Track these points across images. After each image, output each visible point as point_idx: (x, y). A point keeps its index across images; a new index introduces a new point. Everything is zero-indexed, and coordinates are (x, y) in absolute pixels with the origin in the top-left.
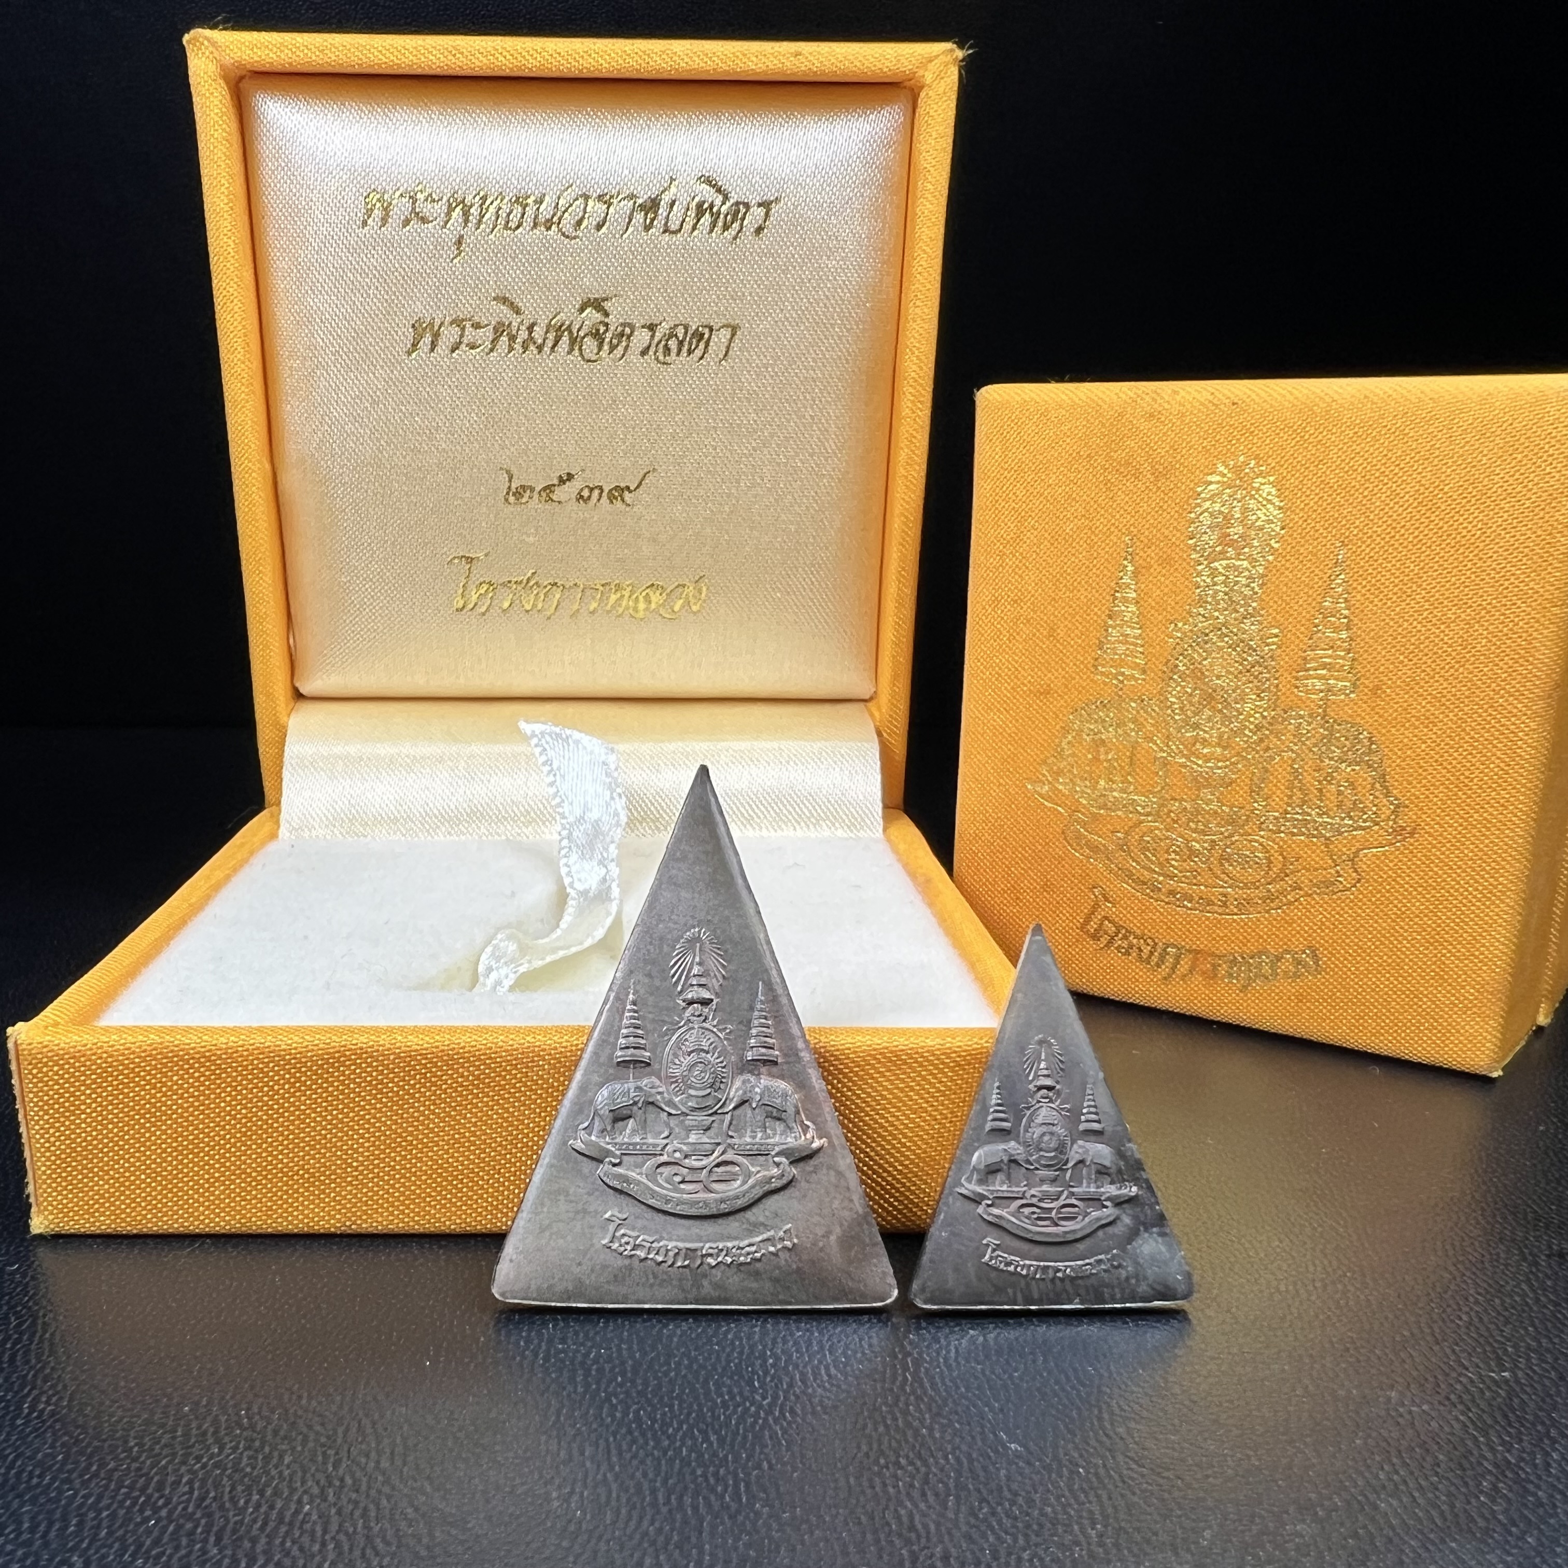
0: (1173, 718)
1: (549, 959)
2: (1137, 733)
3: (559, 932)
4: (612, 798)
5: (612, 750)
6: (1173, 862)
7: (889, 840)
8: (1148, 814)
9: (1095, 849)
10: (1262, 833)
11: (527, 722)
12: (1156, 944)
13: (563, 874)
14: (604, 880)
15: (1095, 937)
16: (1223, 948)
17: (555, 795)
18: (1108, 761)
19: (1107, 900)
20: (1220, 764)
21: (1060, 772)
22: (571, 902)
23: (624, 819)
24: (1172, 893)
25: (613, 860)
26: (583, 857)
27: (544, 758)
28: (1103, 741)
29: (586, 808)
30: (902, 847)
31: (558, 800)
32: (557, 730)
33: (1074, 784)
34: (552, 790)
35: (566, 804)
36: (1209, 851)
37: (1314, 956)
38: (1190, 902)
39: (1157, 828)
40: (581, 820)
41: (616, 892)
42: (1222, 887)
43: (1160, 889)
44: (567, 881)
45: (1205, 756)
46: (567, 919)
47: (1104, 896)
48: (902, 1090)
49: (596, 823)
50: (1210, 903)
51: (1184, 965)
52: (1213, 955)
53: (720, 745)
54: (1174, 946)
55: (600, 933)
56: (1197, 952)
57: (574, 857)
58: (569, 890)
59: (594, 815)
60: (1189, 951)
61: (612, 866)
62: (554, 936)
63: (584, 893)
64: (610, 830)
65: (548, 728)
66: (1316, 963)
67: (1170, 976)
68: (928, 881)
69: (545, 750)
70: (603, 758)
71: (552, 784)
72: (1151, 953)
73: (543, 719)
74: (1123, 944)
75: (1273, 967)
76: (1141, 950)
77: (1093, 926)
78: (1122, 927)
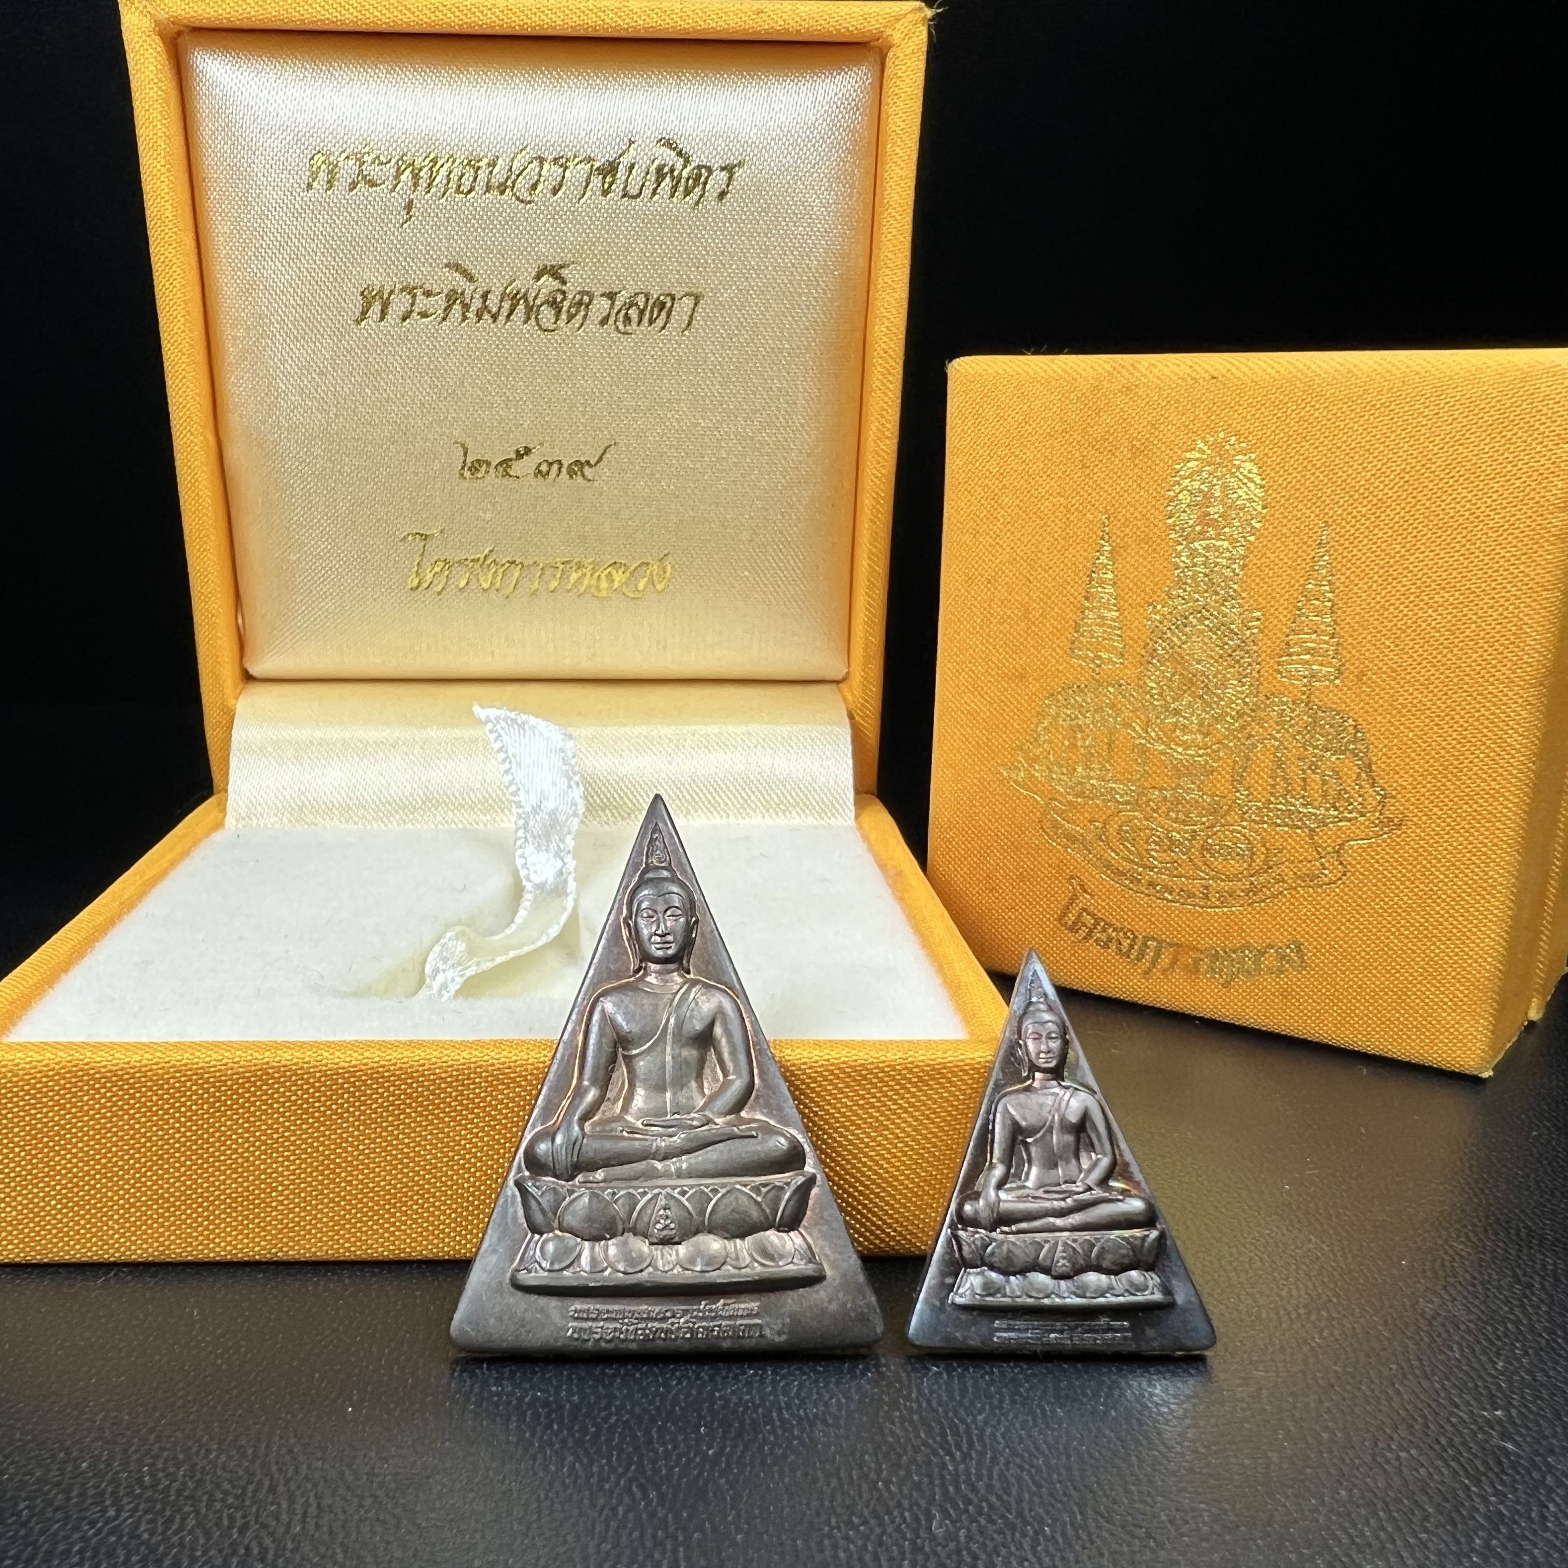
0: (1152, 703)
1: (499, 960)
2: (1115, 719)
3: (514, 926)
4: (570, 787)
5: (570, 737)
6: (1153, 853)
7: (860, 827)
8: (1127, 803)
9: (1071, 838)
10: (1245, 824)
11: (482, 707)
12: (1136, 937)
13: (519, 867)
14: (560, 873)
15: (1073, 929)
16: (1205, 942)
17: (511, 783)
18: (1086, 747)
19: (1085, 891)
20: (1200, 752)
21: (1036, 759)
22: (527, 896)
23: (581, 809)
24: (1152, 884)
25: (569, 852)
26: (538, 849)
27: (498, 745)
28: (1079, 726)
29: (543, 797)
30: (873, 836)
31: (513, 788)
32: (513, 715)
33: (1051, 771)
34: (507, 779)
35: (521, 793)
36: (1190, 841)
37: (1299, 951)
38: (1170, 893)
39: (1136, 817)
40: (537, 809)
41: (572, 885)
42: (1204, 879)
43: (1139, 880)
44: (523, 873)
45: (1185, 742)
46: (522, 913)
47: (1082, 887)
48: (862, 1107)
49: (553, 813)
50: (1191, 895)
51: (1165, 959)
52: (1195, 948)
53: (686, 729)
54: (1154, 939)
55: (554, 931)
56: (1178, 946)
57: (530, 848)
58: (524, 883)
59: (549, 805)
60: (1171, 945)
61: (569, 859)
62: (508, 932)
63: (541, 887)
64: (567, 820)
65: (502, 713)
66: (1301, 958)
67: (1150, 970)
68: (899, 874)
69: (500, 736)
70: (560, 745)
71: (507, 772)
72: (1131, 947)
73: (498, 704)
74: (1104, 937)
75: (1257, 962)
76: (1120, 943)
77: (1071, 918)
78: (1103, 920)
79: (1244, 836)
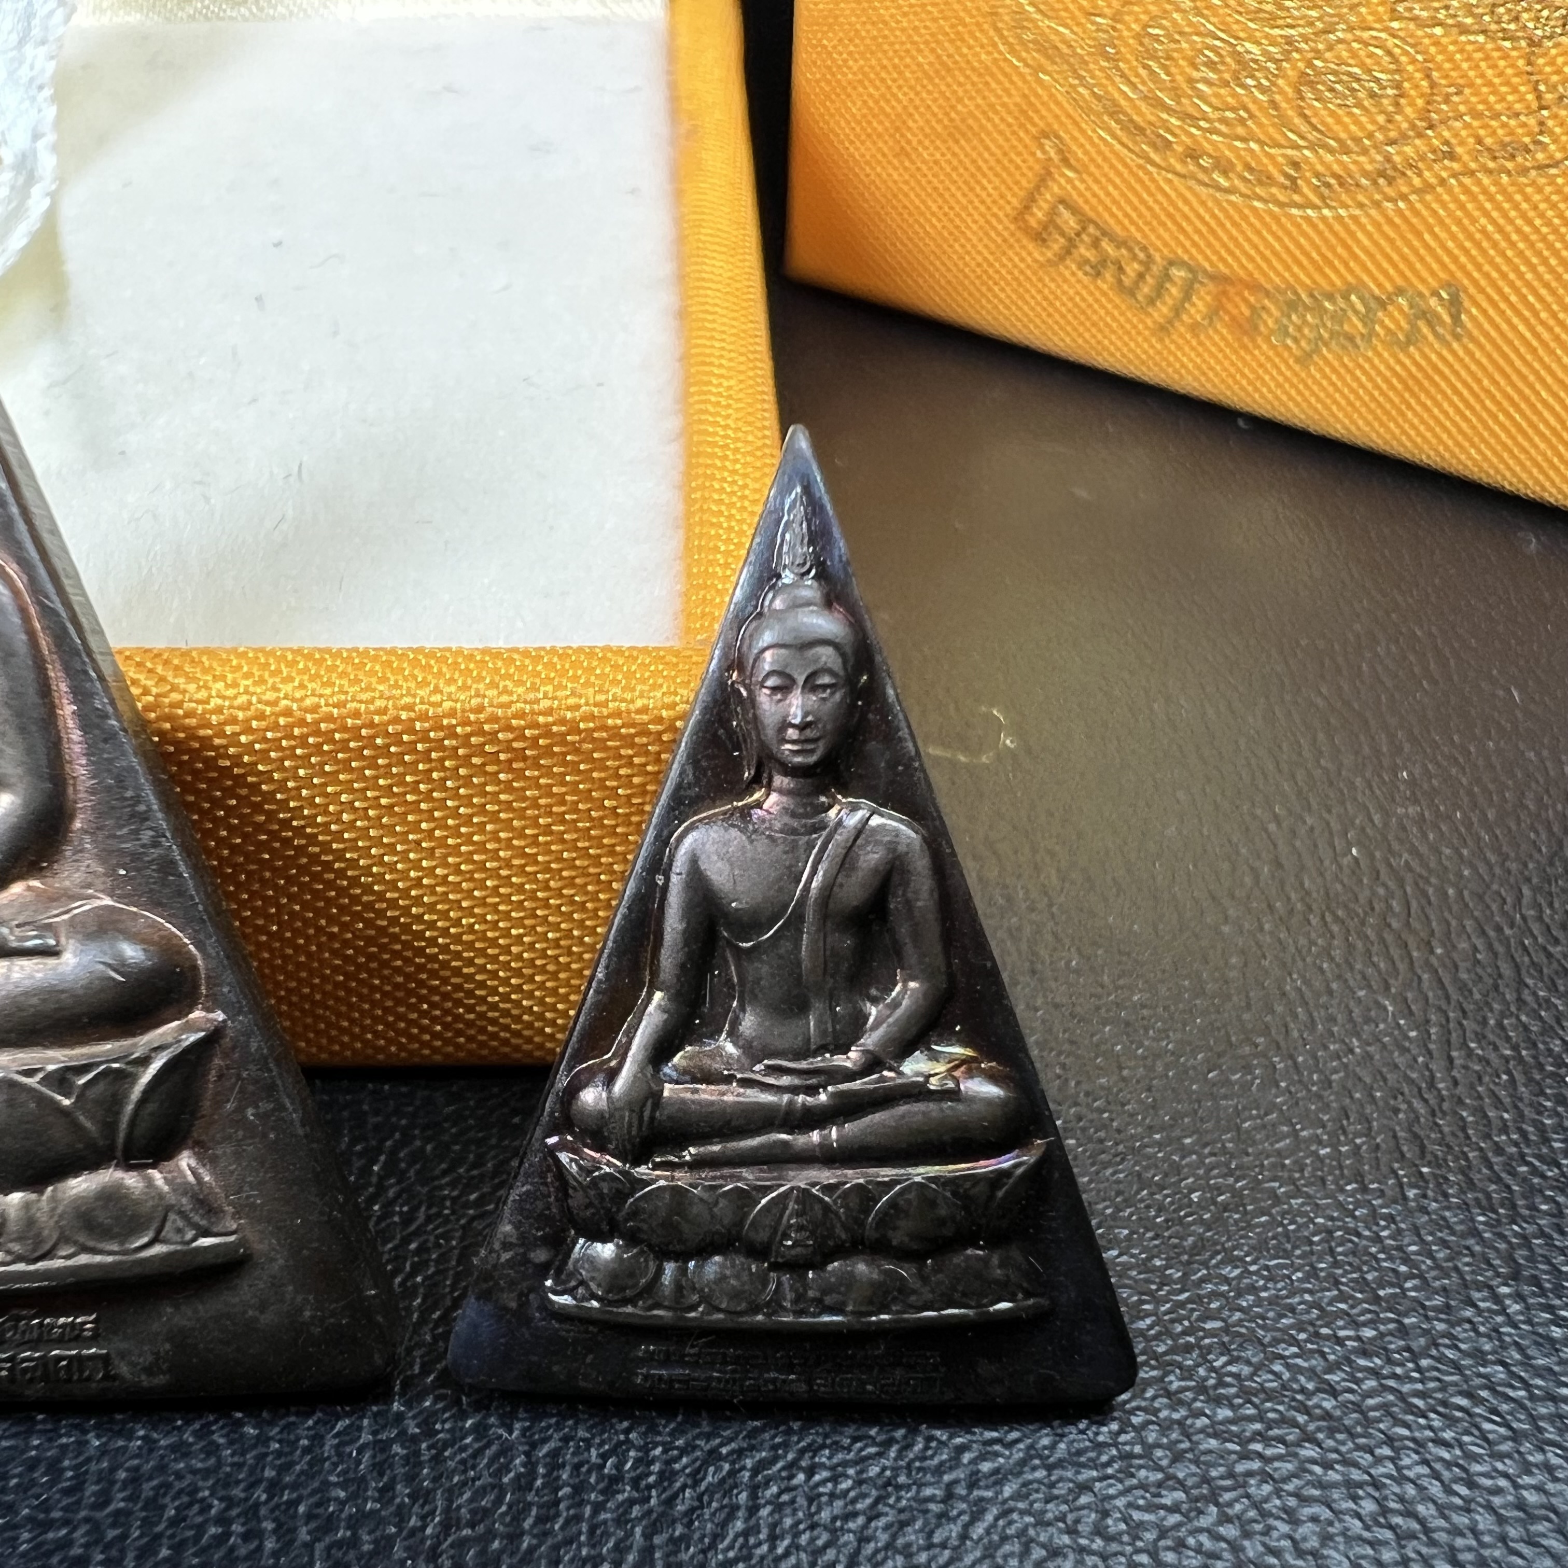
6: (1201, 86)
10: (1395, 25)
12: (1151, 259)
15: (1040, 237)
16: (1278, 276)
19: (1065, 161)
24: (1193, 154)
37: (1455, 306)
38: (1225, 173)
42: (1297, 147)
43: (1169, 144)
47: (1060, 152)
50: (1266, 179)
51: (1199, 306)
52: (1255, 287)
54: (1182, 264)
56: (1226, 280)
60: (1212, 277)
66: (1456, 319)
67: (1169, 322)
72: (1141, 276)
74: (1090, 255)
75: (1368, 319)
76: (1121, 269)
77: (1039, 214)
78: (1092, 221)
79: (1389, 53)
